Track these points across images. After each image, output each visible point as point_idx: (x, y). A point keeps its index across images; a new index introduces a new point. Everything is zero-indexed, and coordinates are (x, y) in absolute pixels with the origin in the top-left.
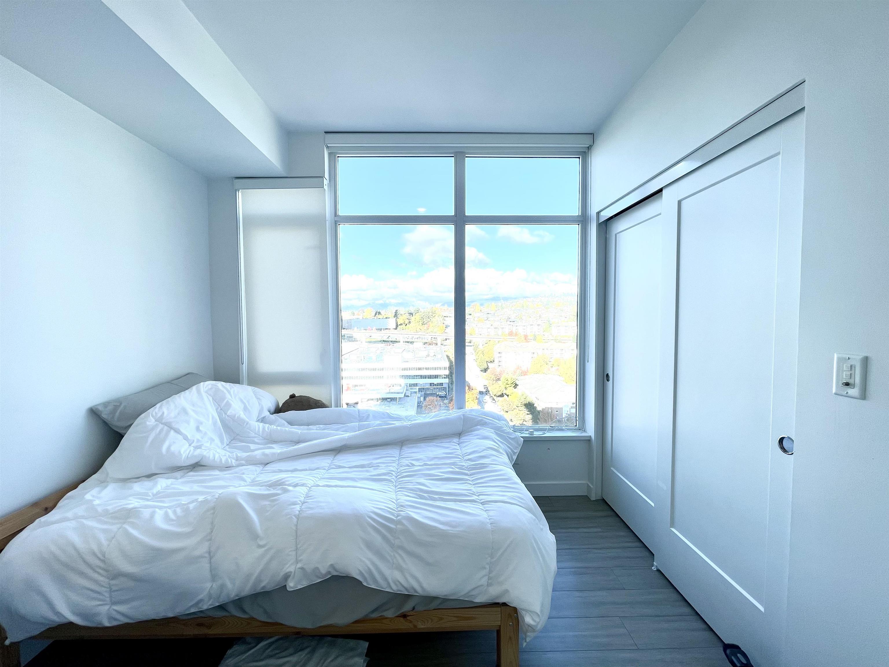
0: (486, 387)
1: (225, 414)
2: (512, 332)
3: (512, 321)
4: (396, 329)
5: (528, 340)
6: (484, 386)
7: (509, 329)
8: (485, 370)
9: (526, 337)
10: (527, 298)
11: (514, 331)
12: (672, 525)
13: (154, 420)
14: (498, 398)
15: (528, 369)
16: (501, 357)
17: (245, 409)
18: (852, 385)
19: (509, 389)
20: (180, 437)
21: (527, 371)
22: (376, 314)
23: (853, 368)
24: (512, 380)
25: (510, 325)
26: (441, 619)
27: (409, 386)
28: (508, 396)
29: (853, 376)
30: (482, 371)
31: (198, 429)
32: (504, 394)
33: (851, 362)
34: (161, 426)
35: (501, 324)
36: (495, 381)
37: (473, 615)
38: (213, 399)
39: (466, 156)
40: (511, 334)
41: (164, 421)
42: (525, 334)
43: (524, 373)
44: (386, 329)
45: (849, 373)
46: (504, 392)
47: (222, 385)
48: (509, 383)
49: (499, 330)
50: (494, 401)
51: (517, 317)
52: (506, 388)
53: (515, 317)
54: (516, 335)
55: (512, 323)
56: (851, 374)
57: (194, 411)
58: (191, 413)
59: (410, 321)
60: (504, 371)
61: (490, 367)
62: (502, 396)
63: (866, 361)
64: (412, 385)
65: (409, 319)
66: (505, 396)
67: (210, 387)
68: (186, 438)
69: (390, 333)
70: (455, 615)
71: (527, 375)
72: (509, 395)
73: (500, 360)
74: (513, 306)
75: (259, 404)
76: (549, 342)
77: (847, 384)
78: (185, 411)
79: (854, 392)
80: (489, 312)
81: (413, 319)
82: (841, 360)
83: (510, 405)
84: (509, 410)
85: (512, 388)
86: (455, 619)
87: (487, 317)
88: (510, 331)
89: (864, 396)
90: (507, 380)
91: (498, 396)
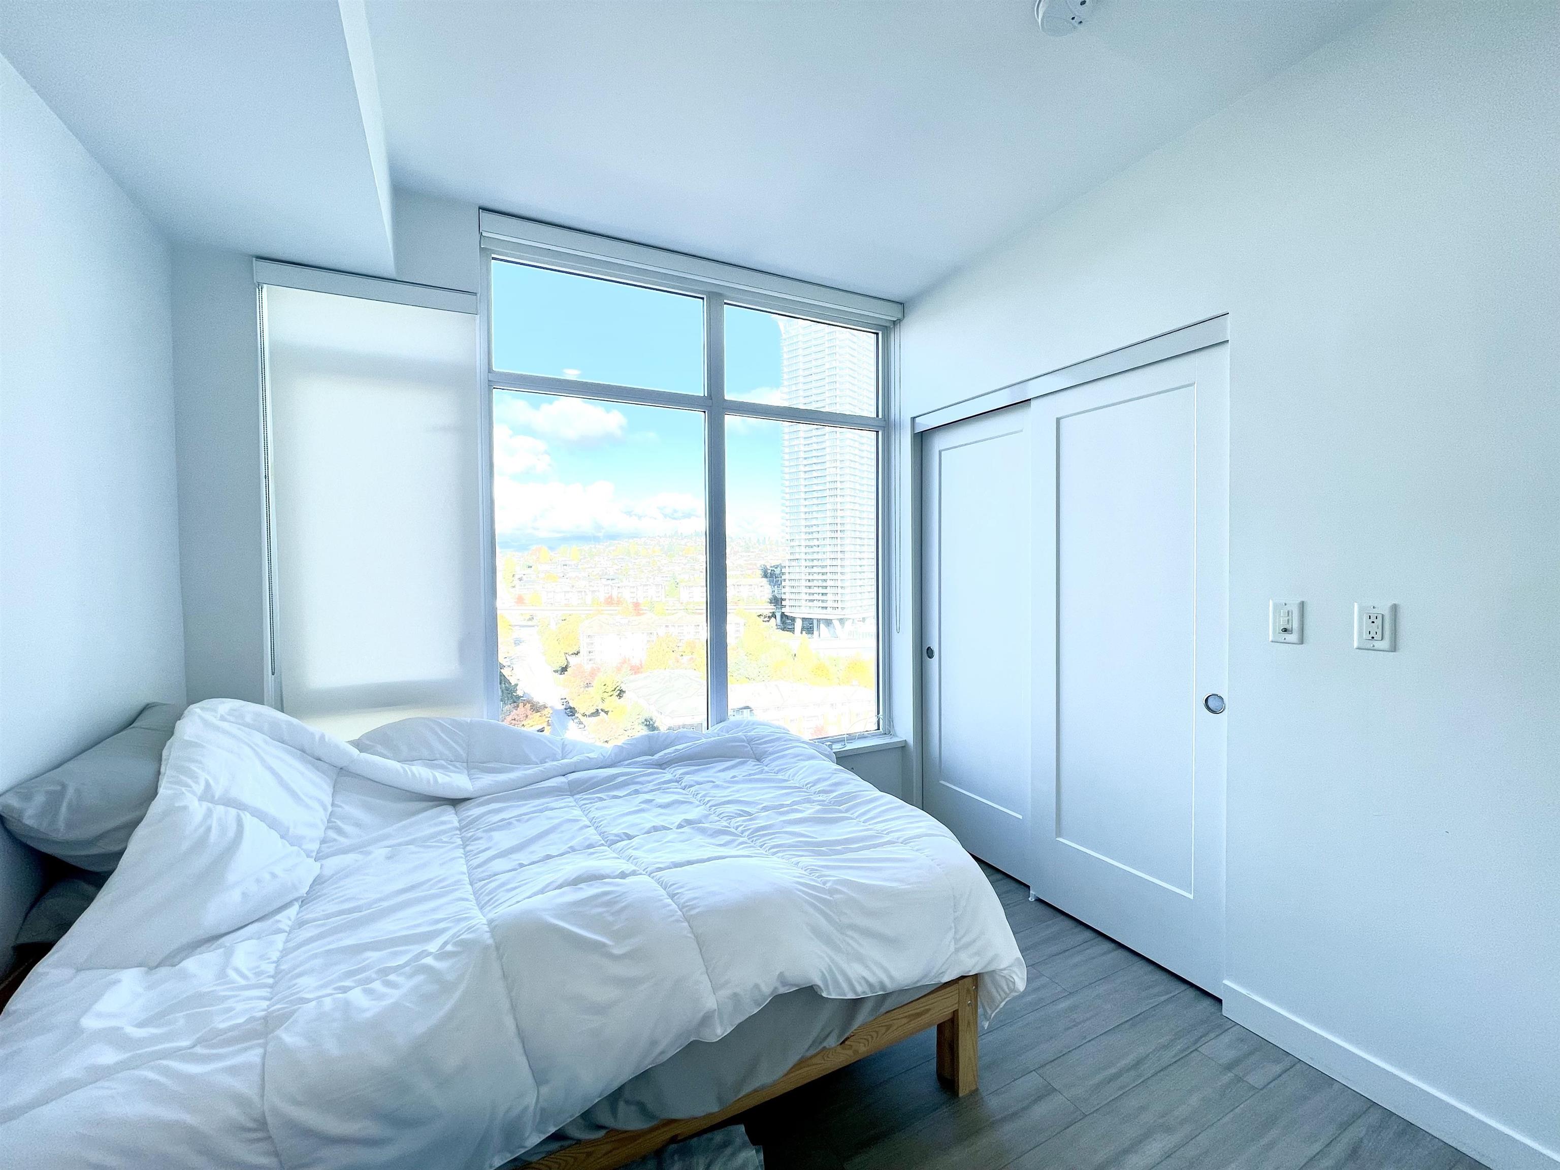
0: (566, 700)
2: (611, 597)
3: (610, 577)
5: (642, 612)
6: (562, 699)
7: (605, 593)
8: (564, 670)
9: (636, 605)
10: (635, 539)
11: (615, 595)
12: (1059, 833)
14: (590, 718)
15: (641, 662)
16: (592, 644)
18: (1289, 631)
19: (608, 700)
21: (641, 665)
23: (1290, 614)
24: (614, 684)
25: (608, 585)
26: (888, 1027)
28: (607, 713)
29: (1290, 622)
30: (556, 671)
32: (600, 711)
33: (1288, 608)
35: (591, 584)
36: (582, 689)
37: (926, 1007)
39: (725, 301)
40: (610, 601)
42: (635, 600)
43: (636, 670)
45: (1287, 619)
46: (599, 708)
48: (609, 689)
49: (587, 595)
50: (582, 726)
51: (620, 571)
52: (603, 700)
53: (616, 571)
54: (619, 604)
55: (610, 582)
56: (1288, 620)
60: (599, 669)
61: (571, 664)
62: (596, 713)
63: (1302, 605)
66: (602, 713)
70: (906, 1014)
71: (642, 673)
72: (608, 711)
73: (591, 650)
74: (611, 551)
76: (677, 613)
77: (1285, 630)
79: (1293, 637)
80: (567, 563)
82: (1276, 606)
83: (612, 728)
84: (610, 738)
85: (615, 698)
86: (905, 1021)
87: (563, 572)
88: (607, 596)
89: (1302, 641)
90: (605, 685)
91: (589, 716)
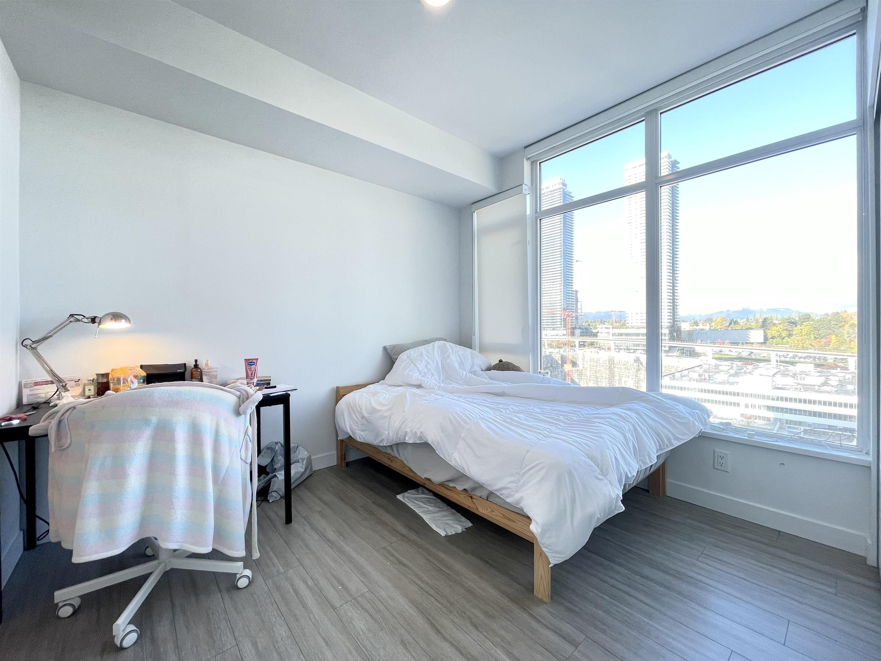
1: (446, 362)
4: (764, 343)
13: (406, 357)
17: (461, 363)
20: (415, 368)
22: (730, 324)
27: (785, 423)
31: (426, 366)
34: (408, 360)
38: (441, 352)
41: (410, 358)
44: (747, 343)
47: (450, 345)
57: (426, 355)
58: (425, 356)
59: (791, 333)
64: (791, 423)
65: (790, 331)
67: (442, 344)
68: (418, 369)
69: (753, 348)
75: (472, 361)
78: (422, 354)
81: (796, 330)
86: (502, 516)
